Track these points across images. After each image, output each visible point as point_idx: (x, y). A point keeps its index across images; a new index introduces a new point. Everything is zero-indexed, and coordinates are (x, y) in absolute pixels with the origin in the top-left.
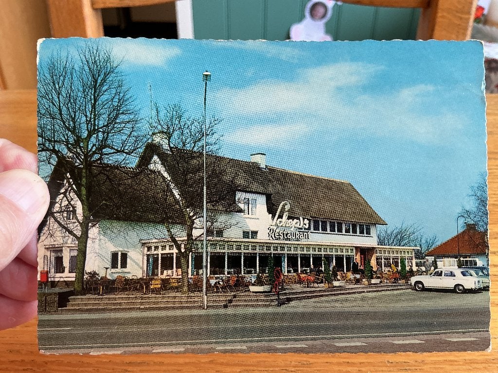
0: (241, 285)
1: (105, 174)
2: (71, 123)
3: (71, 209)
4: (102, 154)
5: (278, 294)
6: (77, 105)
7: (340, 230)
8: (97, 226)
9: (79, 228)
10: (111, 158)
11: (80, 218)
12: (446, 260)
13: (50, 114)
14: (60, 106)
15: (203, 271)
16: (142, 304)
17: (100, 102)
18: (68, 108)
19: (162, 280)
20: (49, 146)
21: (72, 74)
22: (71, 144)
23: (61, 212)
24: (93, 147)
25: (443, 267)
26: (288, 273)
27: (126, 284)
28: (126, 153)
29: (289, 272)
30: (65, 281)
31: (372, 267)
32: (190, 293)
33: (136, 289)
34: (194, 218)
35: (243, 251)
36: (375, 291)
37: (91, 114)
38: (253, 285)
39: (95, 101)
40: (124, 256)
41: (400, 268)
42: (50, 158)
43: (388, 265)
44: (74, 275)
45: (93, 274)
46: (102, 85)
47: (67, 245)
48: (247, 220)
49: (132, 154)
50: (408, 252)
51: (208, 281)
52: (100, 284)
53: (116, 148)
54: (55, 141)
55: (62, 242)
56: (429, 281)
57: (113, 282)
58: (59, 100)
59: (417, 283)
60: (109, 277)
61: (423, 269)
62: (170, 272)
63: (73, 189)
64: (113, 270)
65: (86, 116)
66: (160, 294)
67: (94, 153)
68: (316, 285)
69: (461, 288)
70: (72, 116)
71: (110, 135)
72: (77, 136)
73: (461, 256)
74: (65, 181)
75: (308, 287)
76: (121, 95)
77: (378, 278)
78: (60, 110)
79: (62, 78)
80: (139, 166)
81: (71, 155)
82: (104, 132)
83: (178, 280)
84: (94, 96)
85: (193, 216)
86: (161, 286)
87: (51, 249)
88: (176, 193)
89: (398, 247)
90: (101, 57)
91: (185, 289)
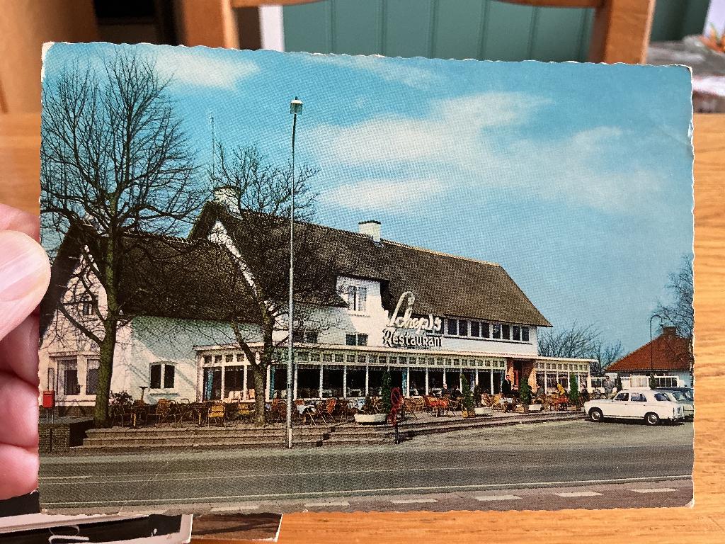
0: (342, 412)
1: (142, 248)
2: (92, 170)
3: (90, 299)
4: (138, 218)
5: (396, 427)
6: (102, 144)
7: (486, 334)
8: (129, 324)
9: (102, 327)
10: (151, 224)
11: (104, 312)
12: (634, 377)
13: (61, 156)
14: (75, 145)
15: (287, 392)
16: (196, 440)
17: (136, 140)
18: (88, 148)
19: (227, 405)
20: (58, 203)
21: (94, 97)
22: (91, 202)
23: (75, 303)
24: (124, 206)
25: (630, 388)
26: (410, 395)
27: (173, 412)
28: (173, 216)
29: (412, 393)
30: (79, 407)
31: (530, 387)
32: (267, 424)
33: (187, 419)
34: (275, 314)
35: (346, 363)
36: (534, 422)
37: (122, 158)
38: (360, 413)
39: (129, 138)
40: (170, 370)
41: (569, 389)
42: (59, 223)
43: (553, 385)
44: (94, 397)
45: (123, 397)
46: (139, 114)
47: (84, 353)
48: (353, 319)
49: (185, 219)
50: (581, 366)
51: (294, 406)
52: (133, 411)
53: (159, 209)
54: (67, 197)
55: (75, 348)
56: (610, 408)
57: (154, 407)
58: (75, 136)
59: (593, 410)
60: (146, 401)
61: (602, 390)
62: (238, 393)
63: (92, 269)
64: (153, 391)
65: (115, 160)
66: (223, 426)
67: (127, 215)
68: (450, 413)
69: (654, 417)
70: (93, 160)
71: (151, 189)
72: (101, 190)
73: (655, 372)
74: (82, 256)
75: (439, 416)
76: (169, 130)
77: (539, 402)
78: (76, 150)
79: (79, 102)
80: (193, 236)
81: (91, 217)
82: (141, 185)
83: (250, 406)
84: (128, 132)
85: (274, 311)
86: (225, 414)
87: (59, 359)
88: (248, 276)
89: (568, 359)
90: (138, 73)
91: (261, 418)
